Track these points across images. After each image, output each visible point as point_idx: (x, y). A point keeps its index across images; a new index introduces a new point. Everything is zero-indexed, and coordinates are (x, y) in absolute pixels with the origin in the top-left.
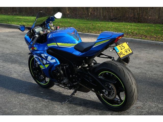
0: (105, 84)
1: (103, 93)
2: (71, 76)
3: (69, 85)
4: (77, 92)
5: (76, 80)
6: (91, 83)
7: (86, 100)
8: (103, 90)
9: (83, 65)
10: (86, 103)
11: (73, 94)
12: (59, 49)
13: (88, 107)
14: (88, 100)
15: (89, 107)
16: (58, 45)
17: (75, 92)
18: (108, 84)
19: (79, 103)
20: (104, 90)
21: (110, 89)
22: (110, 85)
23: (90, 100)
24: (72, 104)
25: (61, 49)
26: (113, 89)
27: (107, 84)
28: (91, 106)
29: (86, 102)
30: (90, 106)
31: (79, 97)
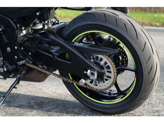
0: (91, 59)
1: (86, 77)
2: (9, 48)
3: (5, 69)
4: (21, 82)
5: (21, 57)
6: (58, 59)
7: (38, 97)
8: (87, 71)
9: (34, 26)
10: (41, 102)
11: (13, 86)
13: (48, 111)
14: (42, 98)
15: (50, 111)
17: (18, 82)
18: (97, 58)
19: (27, 104)
20: (89, 71)
21: (102, 68)
22: (101, 59)
23: (46, 98)
24: (13, 106)
26: (108, 67)
27: (93, 58)
28: (54, 109)
29: (39, 101)
30: (52, 108)
31: (22, 93)
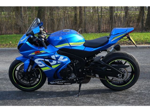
1: (117, 77)
2: (80, 70)
5: (87, 73)
12: (71, 48)
16: (70, 45)
20: (119, 75)
25: (73, 48)
